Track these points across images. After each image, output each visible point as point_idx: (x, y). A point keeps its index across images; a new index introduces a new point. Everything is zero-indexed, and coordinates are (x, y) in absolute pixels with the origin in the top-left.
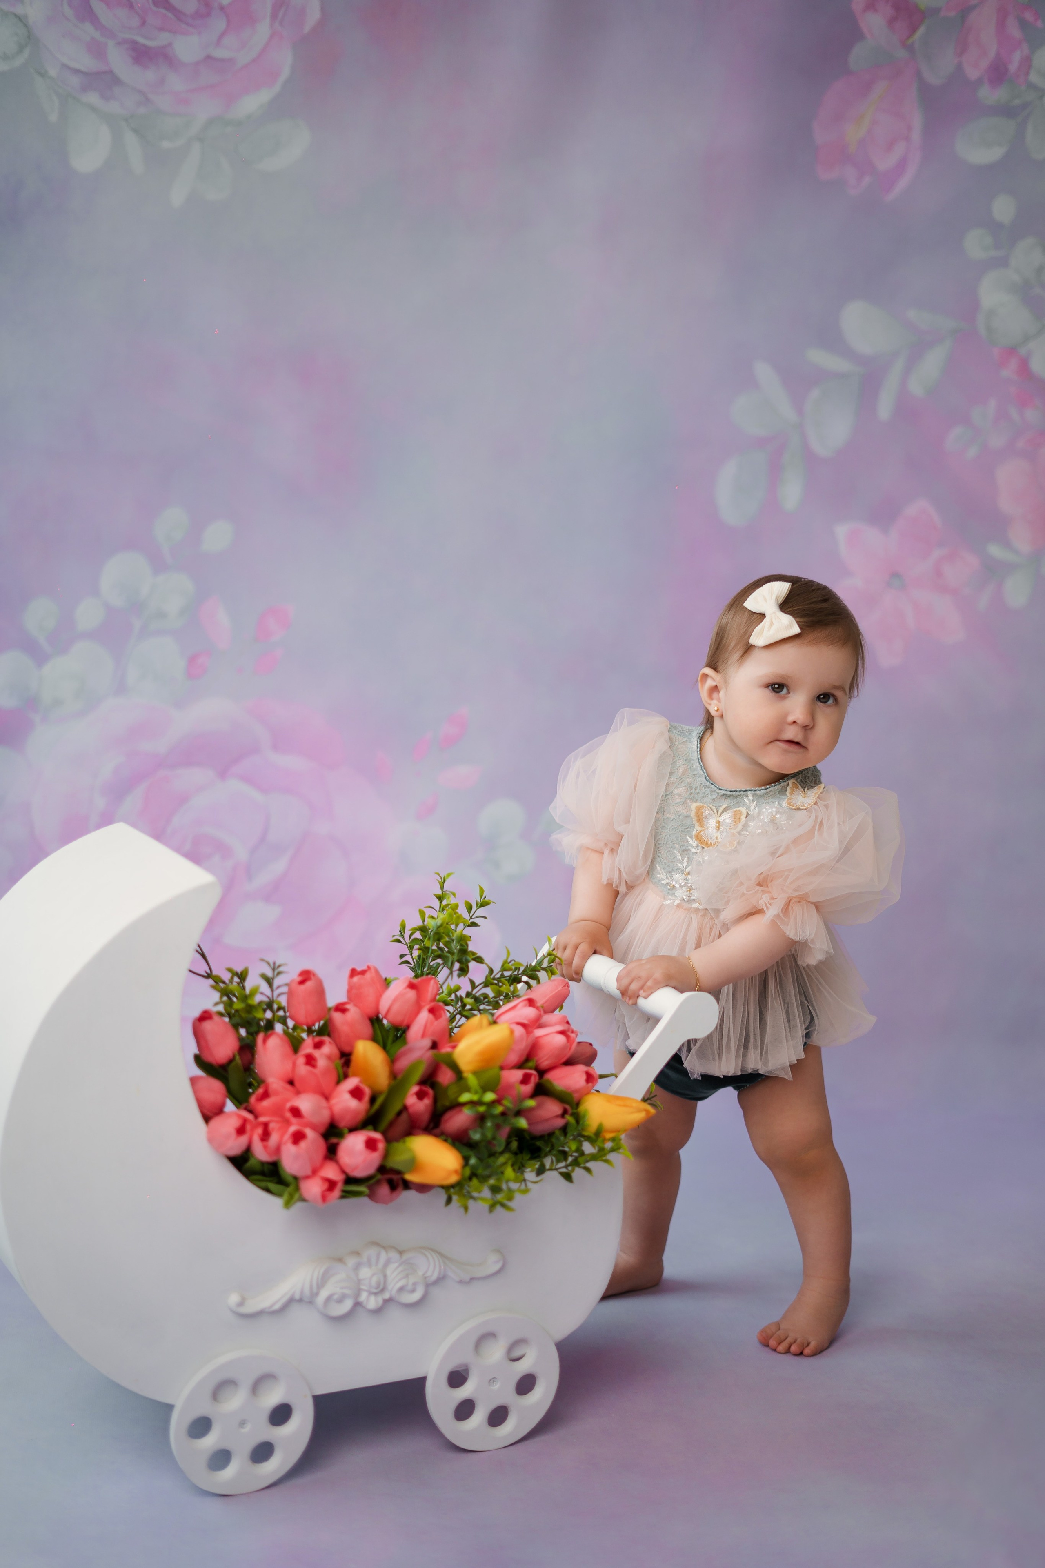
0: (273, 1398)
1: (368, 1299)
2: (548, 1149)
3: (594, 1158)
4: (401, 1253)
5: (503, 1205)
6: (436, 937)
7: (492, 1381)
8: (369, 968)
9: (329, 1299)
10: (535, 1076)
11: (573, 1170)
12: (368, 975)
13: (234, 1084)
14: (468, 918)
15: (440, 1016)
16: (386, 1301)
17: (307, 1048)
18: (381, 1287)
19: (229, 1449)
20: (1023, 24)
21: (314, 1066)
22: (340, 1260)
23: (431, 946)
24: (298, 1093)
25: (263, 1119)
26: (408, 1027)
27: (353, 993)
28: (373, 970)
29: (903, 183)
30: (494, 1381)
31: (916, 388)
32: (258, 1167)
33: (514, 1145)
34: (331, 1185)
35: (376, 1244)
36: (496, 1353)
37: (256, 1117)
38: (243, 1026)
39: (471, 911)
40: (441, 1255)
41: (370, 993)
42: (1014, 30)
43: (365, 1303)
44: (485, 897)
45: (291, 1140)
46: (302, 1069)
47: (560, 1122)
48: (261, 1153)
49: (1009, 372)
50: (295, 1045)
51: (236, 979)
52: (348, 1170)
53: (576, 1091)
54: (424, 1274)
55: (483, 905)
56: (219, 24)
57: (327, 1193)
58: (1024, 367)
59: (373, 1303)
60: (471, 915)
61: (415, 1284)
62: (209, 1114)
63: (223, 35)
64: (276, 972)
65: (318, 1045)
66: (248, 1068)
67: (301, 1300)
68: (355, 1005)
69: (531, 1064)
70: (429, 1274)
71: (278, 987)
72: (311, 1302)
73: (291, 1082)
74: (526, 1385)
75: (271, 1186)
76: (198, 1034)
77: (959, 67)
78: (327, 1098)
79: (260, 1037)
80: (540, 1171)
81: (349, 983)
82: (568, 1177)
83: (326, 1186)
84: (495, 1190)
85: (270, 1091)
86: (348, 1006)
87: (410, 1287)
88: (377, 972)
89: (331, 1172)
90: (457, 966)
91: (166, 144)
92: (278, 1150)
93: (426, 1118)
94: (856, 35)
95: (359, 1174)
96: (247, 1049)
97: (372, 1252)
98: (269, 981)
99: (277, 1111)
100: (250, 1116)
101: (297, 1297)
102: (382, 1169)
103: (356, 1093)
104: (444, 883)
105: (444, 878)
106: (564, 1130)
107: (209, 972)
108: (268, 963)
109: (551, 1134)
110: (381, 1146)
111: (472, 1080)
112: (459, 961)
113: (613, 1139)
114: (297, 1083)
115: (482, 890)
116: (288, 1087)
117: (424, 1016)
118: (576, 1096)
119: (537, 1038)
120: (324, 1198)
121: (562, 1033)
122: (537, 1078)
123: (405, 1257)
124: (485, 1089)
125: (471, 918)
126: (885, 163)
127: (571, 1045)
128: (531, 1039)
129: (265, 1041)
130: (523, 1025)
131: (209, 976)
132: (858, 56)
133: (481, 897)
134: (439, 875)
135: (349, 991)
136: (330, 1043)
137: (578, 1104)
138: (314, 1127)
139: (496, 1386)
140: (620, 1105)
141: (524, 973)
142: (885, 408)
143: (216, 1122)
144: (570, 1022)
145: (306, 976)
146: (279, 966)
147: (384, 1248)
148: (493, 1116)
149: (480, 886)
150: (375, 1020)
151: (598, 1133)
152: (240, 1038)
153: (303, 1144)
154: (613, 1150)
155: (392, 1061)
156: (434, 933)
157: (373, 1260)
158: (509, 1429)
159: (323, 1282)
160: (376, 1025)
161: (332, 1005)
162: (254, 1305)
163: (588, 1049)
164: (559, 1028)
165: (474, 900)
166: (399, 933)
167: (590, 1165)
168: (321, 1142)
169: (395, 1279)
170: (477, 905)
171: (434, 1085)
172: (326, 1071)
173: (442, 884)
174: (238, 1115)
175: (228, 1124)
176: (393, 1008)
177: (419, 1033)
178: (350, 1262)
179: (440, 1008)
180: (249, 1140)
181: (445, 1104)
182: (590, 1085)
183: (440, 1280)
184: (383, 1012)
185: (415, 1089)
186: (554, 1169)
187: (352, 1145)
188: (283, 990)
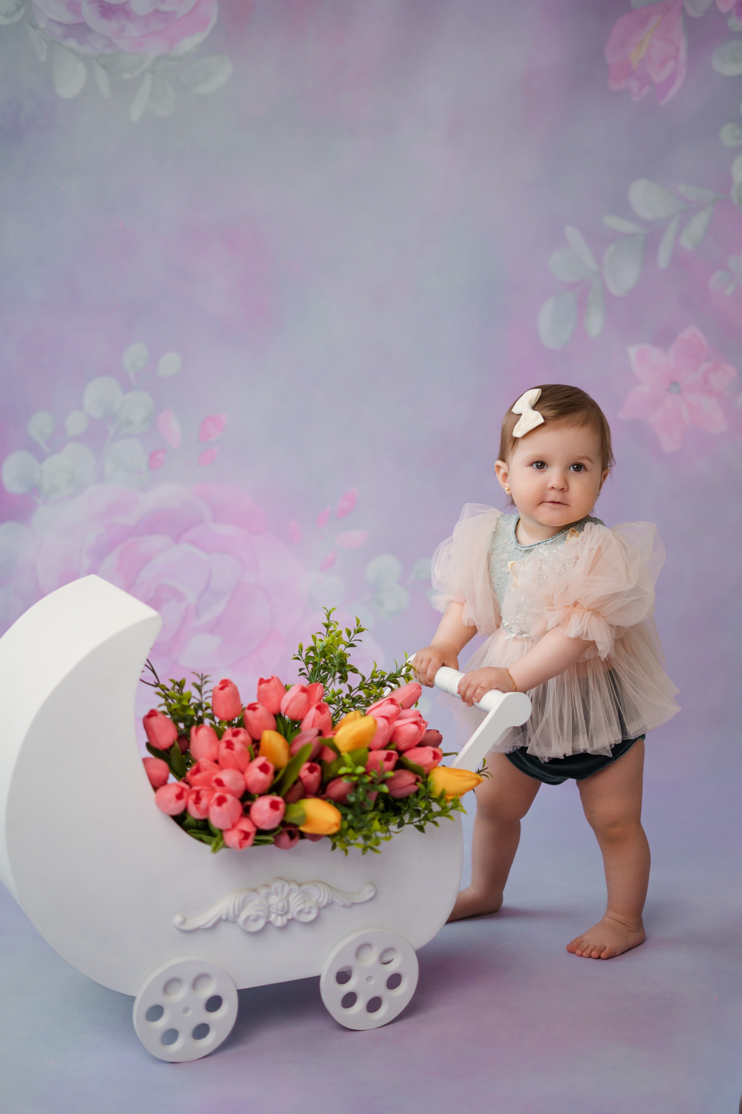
0: (208, 991)
1: (276, 919)
2: (406, 808)
3: (439, 814)
4: (300, 885)
5: (372, 849)
6: (323, 654)
7: (369, 979)
8: (272, 677)
9: (247, 919)
10: (396, 755)
11: (425, 824)
12: (272, 683)
13: (175, 763)
14: (348, 641)
15: (325, 712)
16: (290, 921)
17: (228, 736)
18: (286, 910)
19: (176, 1029)
21: (232, 749)
22: (255, 891)
23: (318, 661)
24: (221, 769)
25: (195, 788)
26: (302, 720)
27: (262, 696)
28: (275, 680)
30: (370, 979)
31: (686, 243)
32: (194, 823)
33: (381, 805)
34: (246, 835)
35: (281, 879)
36: (371, 958)
37: (191, 787)
38: (181, 722)
39: (350, 636)
40: (329, 886)
41: (273, 696)
43: (274, 922)
44: (361, 626)
45: (216, 803)
46: (224, 751)
47: (414, 788)
48: (195, 813)
50: (219, 734)
51: (177, 687)
52: (258, 825)
53: (426, 766)
54: (317, 901)
55: (359, 631)
57: (244, 841)
59: (280, 922)
60: (350, 638)
61: (310, 908)
62: (157, 785)
64: (203, 682)
65: (236, 734)
66: (185, 752)
67: (227, 920)
68: (263, 705)
69: (393, 746)
70: (320, 900)
71: (205, 692)
72: (234, 922)
73: (216, 762)
74: (394, 981)
75: (204, 837)
76: (147, 727)
78: (243, 772)
79: (193, 729)
80: (401, 825)
81: (258, 689)
82: (421, 828)
83: (242, 836)
84: (367, 838)
85: (201, 768)
86: (257, 706)
87: (307, 910)
88: (279, 681)
89: (246, 826)
90: (338, 675)
91: (126, 76)
92: (207, 810)
93: (315, 786)
95: (266, 826)
96: (184, 738)
97: (278, 884)
98: (199, 688)
99: (206, 782)
100: (186, 786)
101: (224, 917)
102: (283, 823)
103: (264, 768)
104: (330, 615)
105: (330, 611)
106: (417, 793)
107: (157, 682)
108: (198, 675)
109: (408, 797)
110: (282, 806)
111: (347, 758)
112: (340, 672)
113: (453, 800)
114: (220, 762)
115: (358, 621)
116: (214, 764)
117: (313, 712)
118: (425, 769)
119: (397, 727)
120: (241, 845)
121: (415, 723)
122: (397, 756)
123: (303, 888)
124: (357, 764)
125: (350, 641)
127: (422, 732)
128: (392, 728)
129: (196, 732)
130: (386, 718)
131: (157, 685)
133: (358, 625)
134: (326, 609)
135: (259, 695)
136: (244, 732)
137: (427, 776)
138: (233, 793)
139: (372, 983)
140: (458, 776)
141: (388, 679)
142: (663, 259)
143: (162, 790)
144: (422, 715)
145: (225, 684)
146: (206, 677)
147: (287, 881)
148: (364, 784)
149: (357, 618)
150: (278, 716)
151: (442, 796)
152: (178, 730)
153: (225, 806)
154: (452, 808)
155: (290, 744)
156: (322, 652)
157: (279, 890)
158: (383, 1014)
159: (242, 906)
160: (279, 720)
161: (245, 705)
162: (192, 924)
163: (436, 735)
164: (413, 720)
165: (352, 628)
166: (299, 653)
167: (437, 819)
168: (238, 804)
169: (296, 904)
170: (355, 631)
171: (321, 762)
172: (242, 752)
173: (329, 616)
174: (177, 785)
175: (170, 791)
176: (291, 707)
177: (310, 724)
178: (263, 892)
179: (324, 706)
180: (186, 804)
181: (329, 776)
182: (436, 761)
183: (329, 905)
184: (283, 709)
185: (307, 765)
186: (411, 823)
187: (261, 806)
188: (209, 694)
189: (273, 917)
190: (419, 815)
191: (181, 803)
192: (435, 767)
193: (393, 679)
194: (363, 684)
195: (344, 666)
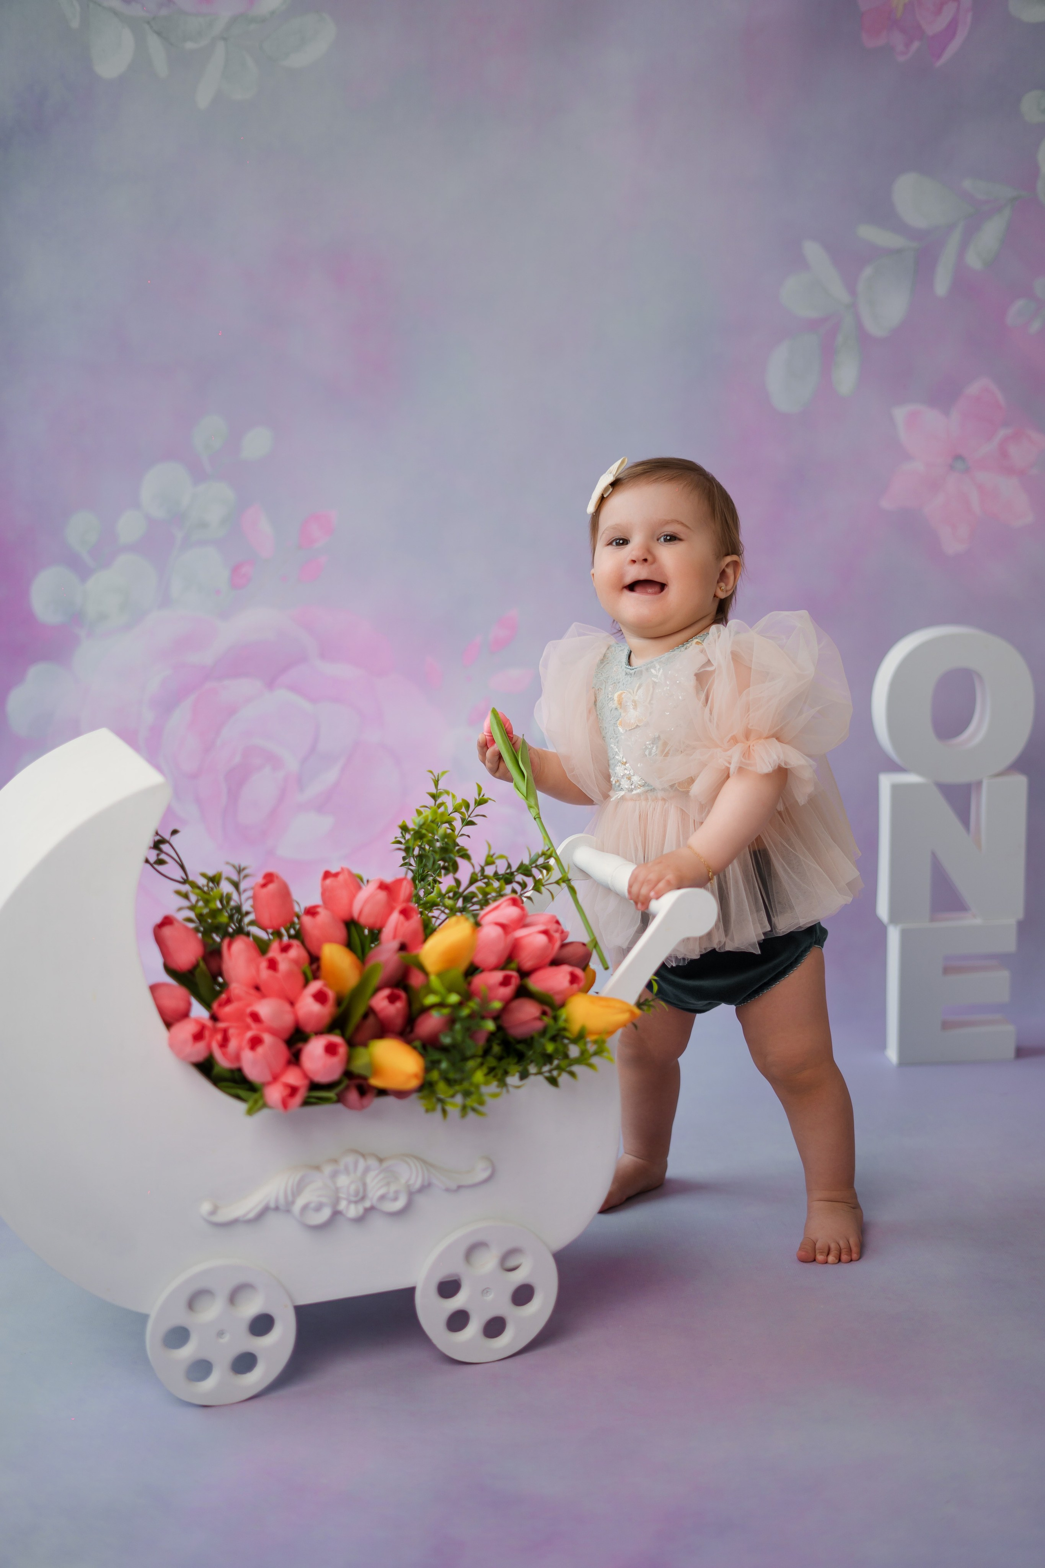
0: (251, 1308)
1: (348, 1207)
3: (579, 1061)
4: (381, 1160)
5: (474, 1110)
7: (485, 1291)
8: (342, 869)
9: (305, 1208)
10: (517, 977)
11: (559, 1075)
12: (341, 878)
13: (204, 990)
14: (467, 817)
15: (412, 918)
16: (369, 1210)
17: (274, 952)
18: (361, 1195)
19: (210, 1360)
21: (277, 970)
22: (318, 1168)
24: (261, 998)
25: (225, 1026)
26: (383, 929)
27: (328, 897)
28: (346, 873)
29: (955, 46)
30: (487, 1292)
31: (975, 261)
32: (228, 1075)
33: (496, 1049)
34: (293, 1091)
35: (355, 1151)
36: (488, 1262)
37: (218, 1022)
39: (469, 808)
40: (424, 1162)
41: (343, 895)
43: (344, 1212)
44: (484, 795)
45: (249, 1046)
46: (265, 973)
47: (539, 1025)
48: (223, 1061)
50: (262, 949)
51: (211, 884)
52: (311, 1075)
53: (560, 993)
54: (407, 1182)
55: (481, 802)
57: (290, 1099)
59: (353, 1211)
60: (470, 812)
61: (397, 1192)
62: (172, 1020)
64: (242, 874)
65: (285, 949)
67: (277, 1209)
68: (329, 908)
69: (513, 965)
70: (412, 1182)
72: (288, 1211)
73: (257, 988)
74: (523, 1295)
75: (242, 1093)
76: (160, 938)
78: (292, 1003)
79: (228, 941)
80: (524, 1075)
81: (323, 886)
82: (553, 1081)
83: (287, 1091)
84: (467, 1094)
85: (234, 996)
86: (319, 910)
87: (391, 1195)
88: (350, 874)
89: (292, 1077)
91: (190, 45)
92: (238, 1056)
93: (399, 1022)
95: (322, 1078)
96: (213, 954)
97: (349, 1159)
98: (236, 885)
99: (239, 1017)
100: (208, 1022)
101: (272, 1205)
102: (348, 1074)
103: (320, 997)
104: (438, 781)
105: (438, 776)
106: (544, 1032)
107: (185, 877)
108: (237, 868)
109: (532, 1037)
111: (434, 981)
113: (595, 1042)
114: (262, 988)
115: (480, 788)
116: (253, 992)
117: (395, 917)
118: (557, 999)
119: (519, 939)
120: (285, 1105)
121: (546, 932)
122: (519, 979)
123: (385, 1164)
124: (450, 990)
125: (469, 817)
126: (935, 26)
127: (554, 945)
128: (511, 939)
129: (230, 945)
130: (503, 926)
131: (185, 881)
133: (479, 795)
134: (431, 772)
135: (324, 896)
136: (298, 946)
137: (561, 1007)
138: (274, 1032)
139: (490, 1297)
140: (604, 1006)
141: (519, 871)
142: (942, 284)
143: (177, 1028)
144: (561, 921)
145: (269, 878)
146: (244, 869)
147: (363, 1156)
148: (462, 1019)
149: (477, 784)
150: (350, 924)
151: (581, 1035)
153: (260, 1050)
154: (596, 1054)
155: (363, 965)
156: (417, 831)
157: (351, 1167)
158: (506, 1342)
159: (298, 1189)
160: (353, 930)
161: (299, 909)
162: (228, 1213)
163: (581, 950)
164: (542, 928)
165: (473, 797)
166: (401, 835)
167: (576, 1068)
168: (282, 1047)
169: (376, 1188)
170: (475, 804)
171: (406, 988)
172: (289, 974)
173: (436, 782)
174: (197, 1021)
175: (185, 1030)
176: (366, 911)
177: (391, 935)
178: (328, 1169)
179: (412, 909)
180: (209, 1047)
181: (416, 1007)
182: (575, 986)
183: (425, 1188)
184: (355, 914)
185: (386, 992)
186: (540, 1073)
187: (315, 1049)
188: (249, 893)
190: (551, 1063)
191: (201, 1046)
192: (573, 994)
193: (525, 870)
194: (474, 876)
195: (451, 852)
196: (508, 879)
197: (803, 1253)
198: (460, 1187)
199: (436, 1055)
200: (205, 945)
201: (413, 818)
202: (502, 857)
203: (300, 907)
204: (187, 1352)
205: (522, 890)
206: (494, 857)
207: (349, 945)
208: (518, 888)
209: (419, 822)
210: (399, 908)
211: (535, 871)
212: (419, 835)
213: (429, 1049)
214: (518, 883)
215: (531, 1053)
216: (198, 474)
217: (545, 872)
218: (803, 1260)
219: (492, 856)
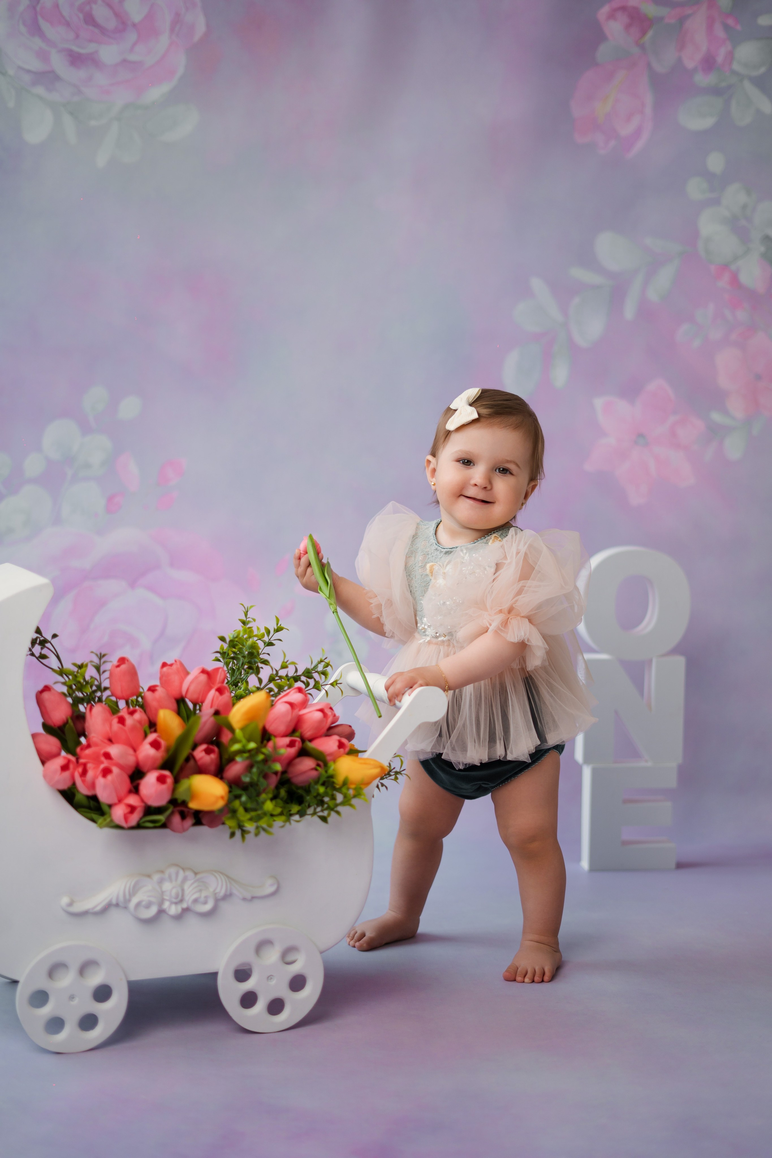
0: (96, 979)
1: (170, 907)
3: (342, 804)
4: (196, 874)
5: (264, 829)
7: (270, 978)
8: (176, 661)
9: (138, 905)
10: (299, 742)
11: (329, 815)
12: (174, 667)
13: (70, 744)
14: (268, 640)
15: (224, 693)
16: (186, 910)
17: (123, 714)
18: (180, 898)
19: (63, 1018)
20: (727, 28)
21: (125, 725)
22: (149, 876)
24: (112, 744)
25: (83, 761)
26: (202, 702)
27: (164, 679)
28: (178, 663)
29: (640, 145)
30: (271, 979)
31: (653, 295)
32: (85, 801)
33: (283, 792)
35: (177, 865)
36: (272, 956)
37: (79, 760)
39: (269, 635)
40: (227, 876)
41: (175, 679)
42: (720, 32)
43: (167, 910)
44: (280, 625)
45: (101, 775)
46: (115, 728)
47: (314, 773)
48: (83, 789)
49: (723, 283)
51: (78, 670)
52: (146, 800)
53: (331, 754)
54: (214, 891)
55: (279, 630)
56: (132, 36)
57: (129, 815)
58: (735, 280)
59: (174, 910)
60: (270, 637)
61: (206, 897)
62: (46, 758)
63: (135, 44)
64: (102, 660)
65: (131, 713)
67: (117, 905)
68: (164, 688)
69: (298, 734)
70: (218, 890)
72: (126, 908)
73: (109, 738)
74: (298, 983)
75: (95, 816)
76: (40, 702)
77: (680, 61)
78: (135, 750)
79: (88, 707)
80: (302, 814)
81: (161, 672)
82: (324, 819)
83: (129, 810)
85: (91, 744)
86: (157, 688)
87: (202, 899)
88: (182, 665)
89: (133, 800)
91: (93, 123)
92: (93, 784)
93: (213, 768)
94: (600, 37)
95: (155, 803)
97: (173, 870)
98: (98, 668)
99: (95, 756)
100: (73, 758)
101: (114, 902)
102: (173, 802)
103: (155, 745)
104: (247, 612)
105: (248, 608)
106: (318, 780)
107: (60, 667)
108: (97, 655)
109: (309, 785)
111: (238, 733)
112: (249, 662)
113: (356, 789)
114: (113, 738)
116: (106, 741)
117: (213, 693)
118: (329, 756)
119: (302, 714)
121: (321, 710)
122: (301, 744)
123: (198, 876)
124: (249, 740)
126: (626, 130)
127: (327, 720)
128: (296, 715)
129: (91, 709)
130: (290, 704)
131: (61, 670)
132: (603, 52)
133: (277, 624)
134: (243, 605)
135: (161, 679)
136: (140, 711)
137: (330, 763)
138: (120, 767)
139: (273, 982)
140: (361, 763)
141: (303, 674)
142: (629, 311)
143: (49, 763)
144: (334, 708)
145: (122, 661)
146: (104, 655)
147: (182, 868)
148: (258, 762)
149: (276, 616)
150: (180, 701)
151: (345, 783)
153: (109, 777)
154: (355, 796)
155: (186, 725)
156: (231, 641)
157: (173, 877)
158: (285, 1018)
159: (134, 891)
160: (182, 706)
162: (80, 906)
163: (347, 730)
164: (320, 707)
165: (272, 627)
167: (339, 808)
168: (127, 780)
169: (191, 893)
170: (274, 631)
171: (218, 743)
172: (133, 728)
174: (65, 758)
175: (56, 763)
176: (192, 689)
177: (210, 705)
178: (156, 877)
179: (225, 688)
180: (73, 777)
181: (226, 756)
182: (342, 750)
183: (227, 897)
184: (184, 693)
185: (204, 746)
186: (315, 813)
187: (150, 781)
188: (107, 675)
189: (166, 905)
190: (322, 805)
191: (67, 774)
192: (340, 756)
193: (308, 674)
194: (273, 676)
195: (256, 657)
196: (296, 679)
197: (508, 974)
198: (253, 898)
199: (238, 792)
200: (73, 712)
201: (229, 634)
202: (293, 663)
203: (144, 685)
204: (47, 1011)
205: (306, 688)
206: (288, 663)
207: (179, 713)
208: (302, 686)
209: (233, 636)
210: (216, 687)
211: (316, 675)
212: (233, 644)
213: (233, 786)
214: (303, 682)
215: (308, 798)
216: (86, 429)
217: (323, 677)
218: (507, 979)
219: (286, 662)
